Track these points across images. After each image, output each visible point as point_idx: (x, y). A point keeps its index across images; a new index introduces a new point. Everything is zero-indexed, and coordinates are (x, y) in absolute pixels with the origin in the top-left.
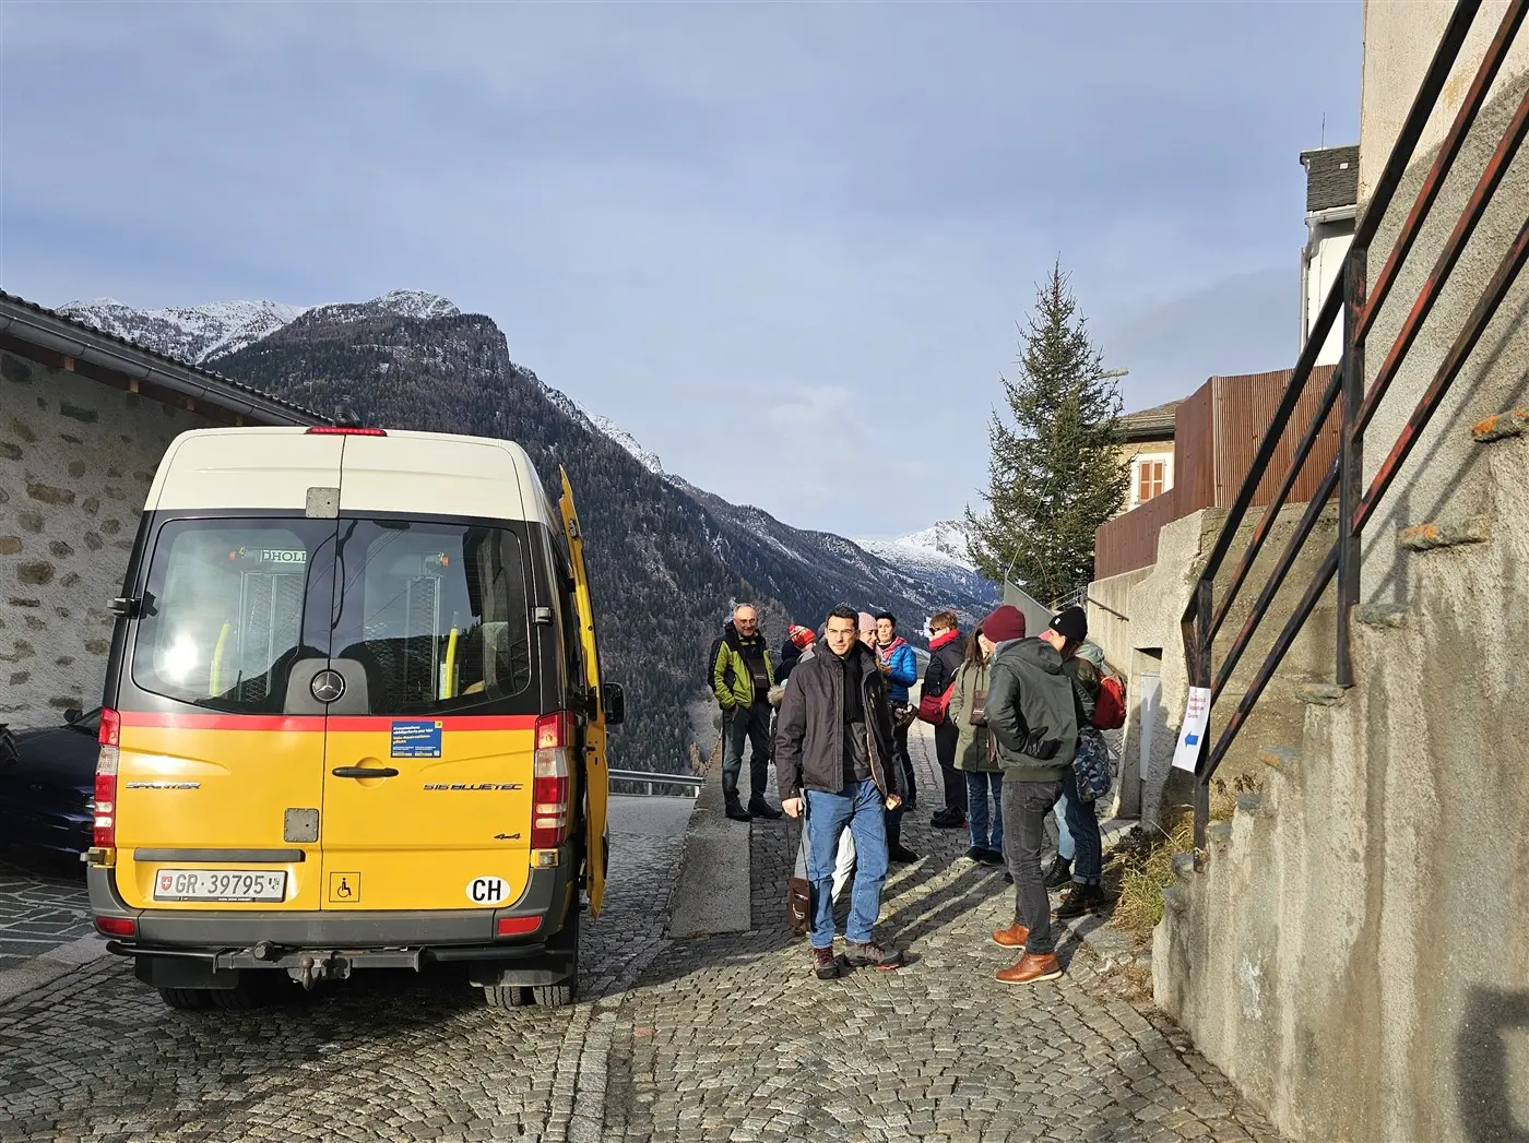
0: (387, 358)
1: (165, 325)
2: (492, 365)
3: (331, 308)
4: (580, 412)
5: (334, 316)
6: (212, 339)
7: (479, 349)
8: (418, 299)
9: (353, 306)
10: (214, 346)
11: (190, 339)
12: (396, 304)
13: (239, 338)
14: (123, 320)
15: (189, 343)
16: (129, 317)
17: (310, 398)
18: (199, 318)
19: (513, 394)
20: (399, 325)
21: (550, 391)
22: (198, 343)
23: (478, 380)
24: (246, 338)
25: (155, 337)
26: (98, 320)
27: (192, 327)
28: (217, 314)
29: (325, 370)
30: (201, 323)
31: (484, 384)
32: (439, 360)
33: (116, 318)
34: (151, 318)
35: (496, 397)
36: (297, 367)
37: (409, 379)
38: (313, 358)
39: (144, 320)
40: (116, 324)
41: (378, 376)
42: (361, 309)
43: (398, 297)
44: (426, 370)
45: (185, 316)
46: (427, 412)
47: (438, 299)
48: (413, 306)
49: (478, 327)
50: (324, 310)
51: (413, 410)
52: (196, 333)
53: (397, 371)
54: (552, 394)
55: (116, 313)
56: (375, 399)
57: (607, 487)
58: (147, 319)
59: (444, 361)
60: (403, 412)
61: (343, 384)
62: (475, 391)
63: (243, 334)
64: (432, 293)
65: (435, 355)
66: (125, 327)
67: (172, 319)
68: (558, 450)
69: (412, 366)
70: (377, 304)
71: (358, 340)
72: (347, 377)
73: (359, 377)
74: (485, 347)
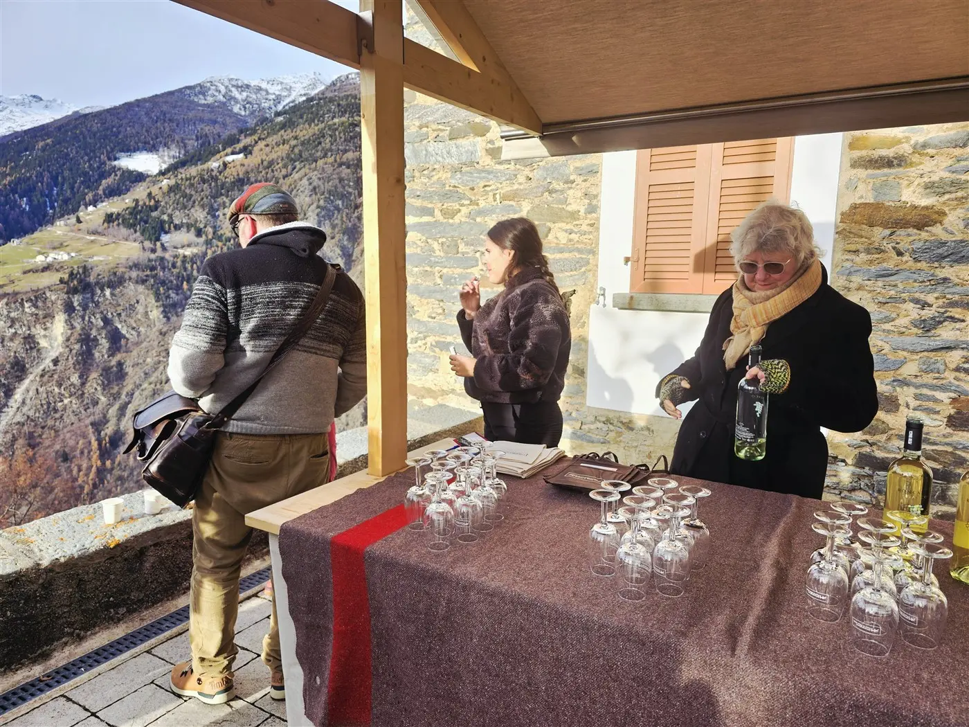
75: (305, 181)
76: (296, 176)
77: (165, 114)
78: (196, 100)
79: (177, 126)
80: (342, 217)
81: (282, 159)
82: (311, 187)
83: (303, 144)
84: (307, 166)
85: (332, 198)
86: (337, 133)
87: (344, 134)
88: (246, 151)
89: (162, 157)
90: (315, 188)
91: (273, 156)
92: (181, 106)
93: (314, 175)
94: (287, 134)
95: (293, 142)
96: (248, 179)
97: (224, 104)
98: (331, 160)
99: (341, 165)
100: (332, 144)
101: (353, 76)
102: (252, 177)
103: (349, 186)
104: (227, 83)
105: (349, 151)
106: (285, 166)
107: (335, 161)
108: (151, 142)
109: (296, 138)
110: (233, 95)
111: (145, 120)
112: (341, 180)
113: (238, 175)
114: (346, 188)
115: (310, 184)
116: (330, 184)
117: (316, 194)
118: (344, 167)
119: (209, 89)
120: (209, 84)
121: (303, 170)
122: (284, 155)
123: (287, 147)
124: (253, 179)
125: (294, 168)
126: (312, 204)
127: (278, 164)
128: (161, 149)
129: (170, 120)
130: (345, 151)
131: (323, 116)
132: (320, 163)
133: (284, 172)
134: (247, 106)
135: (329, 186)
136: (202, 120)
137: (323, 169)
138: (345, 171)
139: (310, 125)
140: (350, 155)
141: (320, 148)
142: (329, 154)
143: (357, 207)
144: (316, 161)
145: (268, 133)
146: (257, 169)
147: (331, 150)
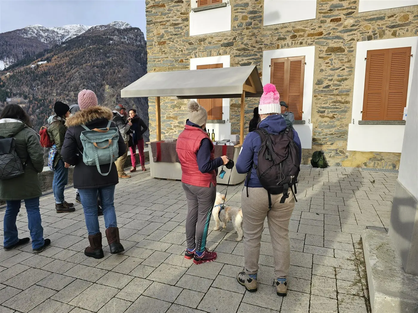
0: (112, 39)
1: (54, 32)
2: (140, 41)
3: (97, 26)
5: (98, 28)
6: (67, 35)
7: (137, 37)
8: (120, 23)
10: (68, 37)
11: (61, 35)
12: (115, 25)
13: (74, 35)
14: (43, 30)
15: (61, 37)
16: (44, 29)
18: (63, 29)
20: (115, 31)
22: (63, 36)
23: (137, 45)
24: (76, 35)
25: (51, 35)
26: (36, 30)
27: (61, 32)
28: (68, 28)
29: (95, 43)
30: (63, 31)
31: (138, 46)
32: (126, 40)
34: (50, 30)
35: (141, 50)
36: (88, 42)
37: (118, 45)
38: (92, 40)
39: (48, 30)
40: (41, 31)
41: (110, 44)
42: (105, 26)
43: (115, 23)
44: (123, 43)
45: (59, 29)
46: (123, 54)
47: (126, 23)
48: (119, 26)
49: (136, 31)
50: (96, 27)
51: (119, 53)
52: (62, 33)
53: (115, 43)
55: (41, 28)
56: (109, 50)
58: (49, 30)
59: (127, 40)
60: (116, 54)
61: (100, 47)
62: (136, 48)
63: (75, 34)
64: (124, 22)
65: (125, 39)
66: (43, 32)
67: (56, 30)
69: (119, 41)
70: (109, 25)
71: (104, 35)
72: (101, 45)
73: (105, 45)
74: (138, 36)
75: (77, 74)
76: (73, 71)
77: (7, 42)
78: (23, 36)
79: (13, 48)
80: (95, 90)
81: (66, 64)
82: (80, 76)
83: (75, 57)
84: (78, 67)
85: (90, 81)
86: (92, 52)
87: (95, 53)
88: (48, 60)
89: (6, 62)
90: (82, 77)
91: (62, 62)
92: (15, 39)
93: (81, 71)
94: (68, 53)
95: (71, 56)
96: (50, 73)
97: (36, 38)
98: (89, 64)
99: (94, 66)
100: (89, 57)
101: (98, 27)
102: (51, 71)
103: (98, 76)
104: (37, 28)
105: (98, 60)
106: (67, 67)
107: (91, 64)
109: (72, 54)
110: (41, 34)
112: (94, 73)
113: (44, 71)
114: (97, 77)
115: (79, 75)
116: (89, 75)
117: (83, 79)
119: (29, 31)
120: (29, 29)
121: (76, 69)
122: (67, 62)
123: (68, 58)
124: (52, 73)
125: (72, 68)
126: (81, 84)
127: (64, 66)
128: (5, 58)
129: (9, 45)
130: (96, 60)
131: (85, 44)
132: (84, 65)
133: (67, 69)
134: (48, 39)
136: (25, 45)
137: (86, 68)
138: (96, 69)
139: (79, 48)
140: (98, 62)
141: (84, 59)
142: (88, 62)
143: (102, 85)
144: (82, 65)
145: (59, 52)
146: (54, 68)
147: (89, 60)
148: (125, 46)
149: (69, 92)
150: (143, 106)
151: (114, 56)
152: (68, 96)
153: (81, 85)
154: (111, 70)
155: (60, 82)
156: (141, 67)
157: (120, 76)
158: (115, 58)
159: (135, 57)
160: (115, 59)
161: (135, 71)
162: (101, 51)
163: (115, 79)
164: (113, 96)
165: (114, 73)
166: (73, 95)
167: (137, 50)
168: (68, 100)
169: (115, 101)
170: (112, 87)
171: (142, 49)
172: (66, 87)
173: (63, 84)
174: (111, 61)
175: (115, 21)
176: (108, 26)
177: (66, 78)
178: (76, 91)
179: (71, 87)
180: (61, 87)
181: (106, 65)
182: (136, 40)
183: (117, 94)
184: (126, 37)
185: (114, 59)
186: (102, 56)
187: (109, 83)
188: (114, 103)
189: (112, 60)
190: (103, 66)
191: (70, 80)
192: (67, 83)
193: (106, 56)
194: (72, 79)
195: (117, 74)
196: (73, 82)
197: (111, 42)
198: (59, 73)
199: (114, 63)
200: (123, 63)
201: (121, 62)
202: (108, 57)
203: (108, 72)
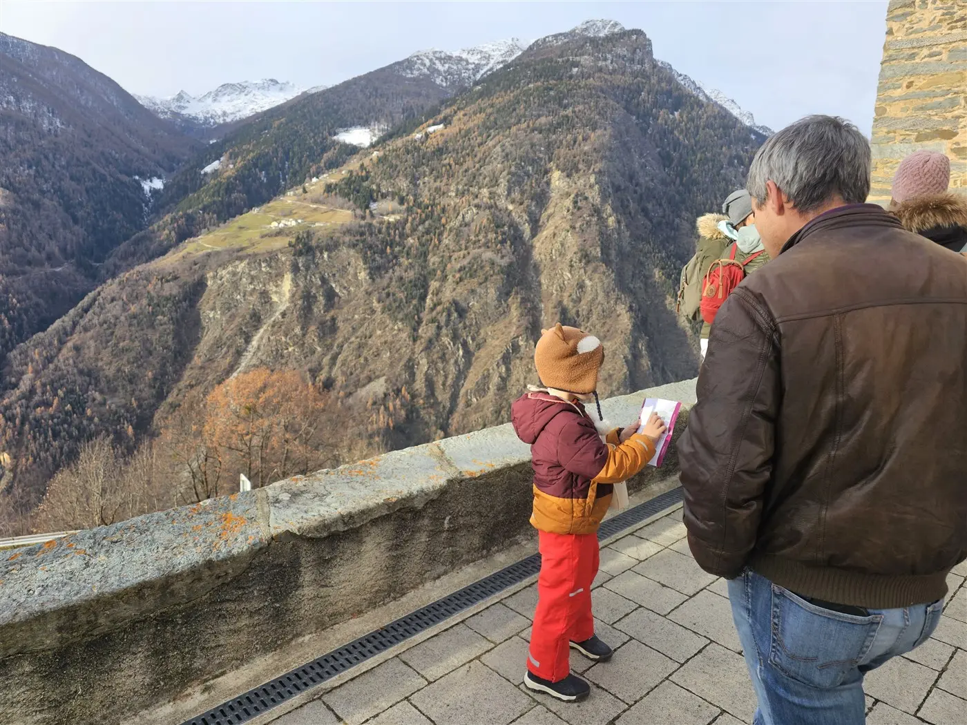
0: (576, 64)
1: (460, 59)
2: (641, 62)
3: (548, 37)
4: (699, 88)
5: (549, 42)
6: (484, 65)
7: (634, 52)
8: (599, 24)
9: (561, 34)
10: (486, 68)
11: (473, 66)
12: (586, 29)
13: (498, 62)
14: (440, 59)
15: (473, 69)
16: (443, 57)
17: (531, 95)
18: (478, 53)
19: (654, 80)
20: (586, 43)
21: (681, 75)
22: (477, 68)
23: (632, 73)
24: (502, 62)
25: (455, 67)
26: (428, 60)
27: (474, 59)
28: (488, 50)
29: (541, 77)
30: (479, 56)
31: (635, 75)
32: (609, 62)
33: (437, 58)
34: (454, 56)
35: (642, 83)
36: (525, 76)
37: (589, 76)
38: (535, 69)
39: (450, 58)
40: (437, 62)
41: (571, 77)
42: (564, 35)
43: (588, 24)
44: (600, 70)
45: (471, 52)
46: (599, 97)
47: (612, 23)
48: (596, 30)
49: (634, 37)
50: (545, 39)
51: (591, 96)
52: (476, 62)
53: (582, 73)
54: (680, 78)
55: (437, 55)
56: (568, 91)
57: (711, 136)
58: (452, 57)
59: (612, 63)
60: (584, 97)
61: (550, 84)
62: (629, 80)
63: (501, 59)
64: (608, 19)
65: (606, 59)
66: (441, 63)
67: (464, 56)
68: (681, 116)
69: (592, 67)
70: (575, 30)
71: (561, 56)
72: (552, 79)
73: (561, 79)
74: (638, 50)
75: (498, 148)
76: (490, 143)
77: (377, 90)
78: (404, 75)
79: (387, 100)
80: (532, 183)
81: (478, 128)
82: (504, 154)
83: (498, 111)
84: (501, 134)
85: (523, 164)
86: (532, 99)
87: (539, 99)
88: (446, 121)
89: (372, 131)
90: (507, 155)
91: (471, 124)
92: (391, 81)
93: (508, 142)
94: (484, 103)
95: (489, 110)
96: (447, 148)
97: (428, 76)
98: (524, 126)
99: (533, 131)
100: (526, 110)
101: (550, 39)
102: (450, 145)
103: (541, 152)
104: (431, 56)
105: (542, 115)
106: (481, 135)
107: (528, 126)
108: (365, 117)
109: (492, 106)
110: (437, 67)
111: (360, 96)
112: (533, 145)
113: (438, 145)
114: (537, 153)
115: (503, 151)
116: (522, 150)
117: (508, 161)
118: (536, 132)
119: (416, 63)
120: (416, 59)
121: (497, 137)
122: (480, 124)
123: (483, 115)
124: (450, 149)
125: (489, 136)
126: (504, 170)
127: (474, 132)
128: (372, 123)
129: (381, 95)
130: (539, 116)
131: (519, 82)
132: (514, 129)
133: (479, 140)
134: (448, 77)
135: (521, 152)
136: (407, 93)
137: (516, 135)
138: (537, 136)
139: (506, 92)
140: (543, 120)
141: (514, 114)
142: (523, 120)
143: (547, 172)
144: (510, 128)
145: (466, 103)
146: (455, 138)
147: (525, 116)
148: (606, 76)
149: (480, 188)
150: (632, 218)
151: (579, 104)
152: (477, 197)
153: (505, 173)
154: (569, 137)
155: (465, 167)
156: (637, 124)
157: (586, 148)
158: (581, 107)
159: (626, 101)
160: (579, 111)
161: (621, 136)
162: (552, 93)
163: (575, 157)
164: (568, 195)
165: (575, 142)
166: (487, 195)
167: (630, 84)
168: (475, 206)
169: (571, 207)
170: (568, 176)
171: (644, 81)
172: (474, 177)
173: (470, 171)
174: (570, 115)
175: (587, 19)
176: (572, 33)
177: (477, 159)
178: (493, 186)
179: (485, 178)
180: (465, 179)
181: (559, 125)
182: (632, 61)
183: (575, 191)
184: (609, 56)
185: (577, 109)
186: (552, 106)
187: (561, 166)
188: (568, 211)
189: (574, 112)
190: (553, 128)
191: (483, 161)
192: (478, 170)
193: (560, 104)
194: (487, 161)
195: (580, 145)
196: (489, 168)
197: (575, 70)
198: (463, 149)
199: (576, 120)
200: (597, 117)
201: (592, 115)
202: (566, 107)
203: (561, 142)
